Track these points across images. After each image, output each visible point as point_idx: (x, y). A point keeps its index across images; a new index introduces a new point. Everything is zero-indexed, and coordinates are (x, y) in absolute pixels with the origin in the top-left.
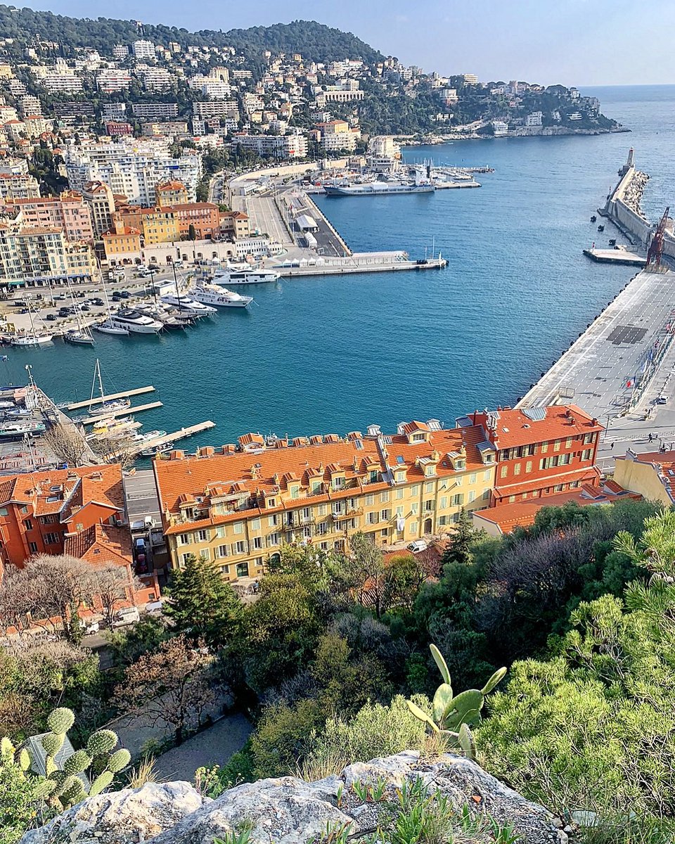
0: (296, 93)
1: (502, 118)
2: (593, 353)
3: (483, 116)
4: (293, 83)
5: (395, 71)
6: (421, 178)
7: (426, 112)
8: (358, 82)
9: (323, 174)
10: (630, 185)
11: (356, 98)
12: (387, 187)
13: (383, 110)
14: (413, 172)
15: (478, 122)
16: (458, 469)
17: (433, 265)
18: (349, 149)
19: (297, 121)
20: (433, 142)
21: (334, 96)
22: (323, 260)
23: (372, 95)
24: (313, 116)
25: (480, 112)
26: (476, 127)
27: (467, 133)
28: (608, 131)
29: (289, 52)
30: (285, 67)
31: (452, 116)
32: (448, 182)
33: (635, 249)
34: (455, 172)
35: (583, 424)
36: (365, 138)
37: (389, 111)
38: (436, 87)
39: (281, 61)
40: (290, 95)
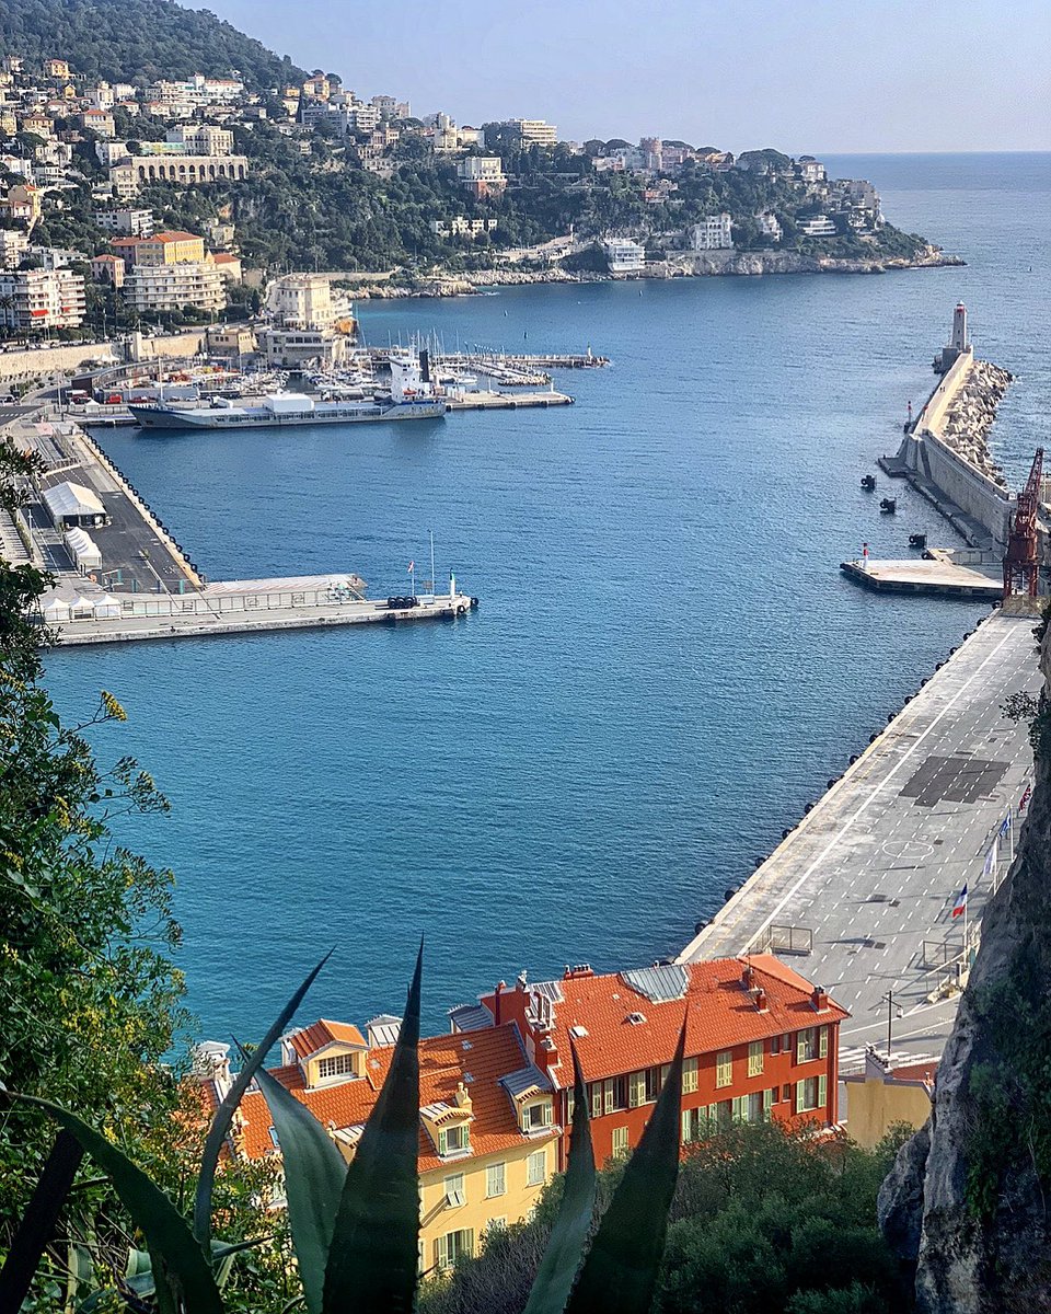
0: (54, 159)
1: (627, 230)
2: (864, 832)
3: (577, 224)
4: (45, 134)
5: (332, 108)
6: (404, 381)
7: (424, 213)
8: (228, 133)
9: (129, 373)
10: (960, 396)
11: (227, 174)
12: (312, 407)
13: (303, 206)
14: (383, 368)
15: (564, 239)
16: (449, 1154)
17: (434, 609)
18: (207, 307)
19: (54, 233)
20: (445, 291)
21: (162, 168)
22: (117, 602)
23: (272, 169)
24: (104, 219)
25: (567, 215)
26: (559, 251)
27: (537, 267)
28: (907, 262)
29: (36, 55)
30: (21, 91)
31: (493, 224)
32: (483, 393)
33: (975, 557)
34: (501, 366)
35: (790, 1006)
36: (254, 278)
37: (320, 210)
38: (446, 150)
39: (11, 78)
40: (36, 164)
